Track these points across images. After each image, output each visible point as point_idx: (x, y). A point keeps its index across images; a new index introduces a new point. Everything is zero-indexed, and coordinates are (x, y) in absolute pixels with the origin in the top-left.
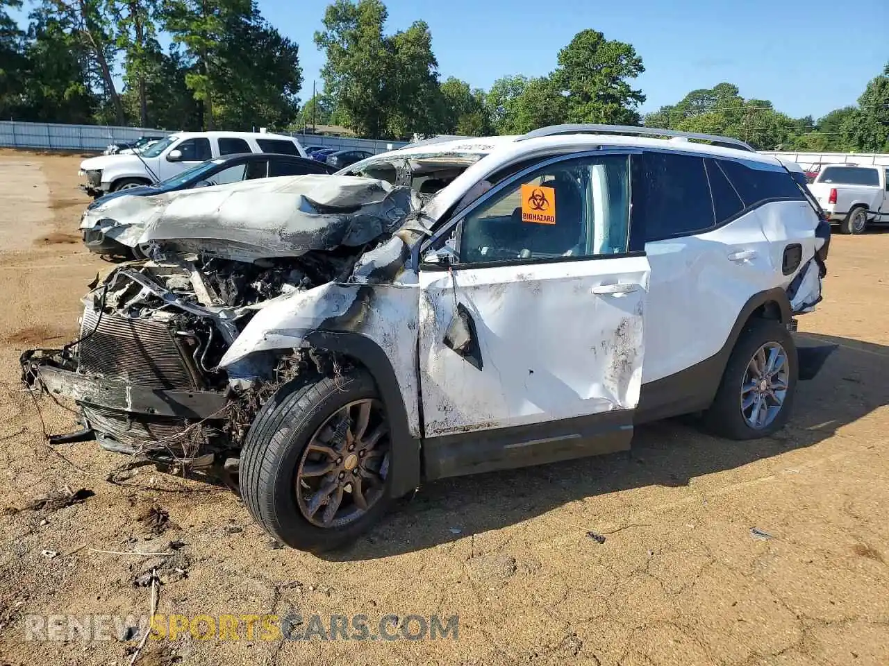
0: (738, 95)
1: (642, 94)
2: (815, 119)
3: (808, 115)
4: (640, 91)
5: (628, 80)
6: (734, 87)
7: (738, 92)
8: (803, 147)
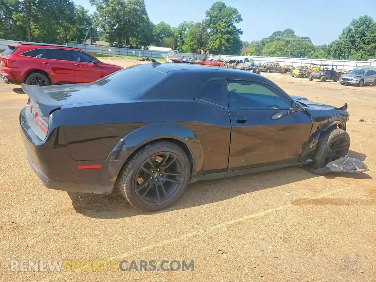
0: (294, 34)
1: (241, 31)
2: (327, 45)
3: (325, 44)
4: (240, 30)
5: (235, 24)
6: (292, 31)
7: (294, 33)
8: (316, 57)
